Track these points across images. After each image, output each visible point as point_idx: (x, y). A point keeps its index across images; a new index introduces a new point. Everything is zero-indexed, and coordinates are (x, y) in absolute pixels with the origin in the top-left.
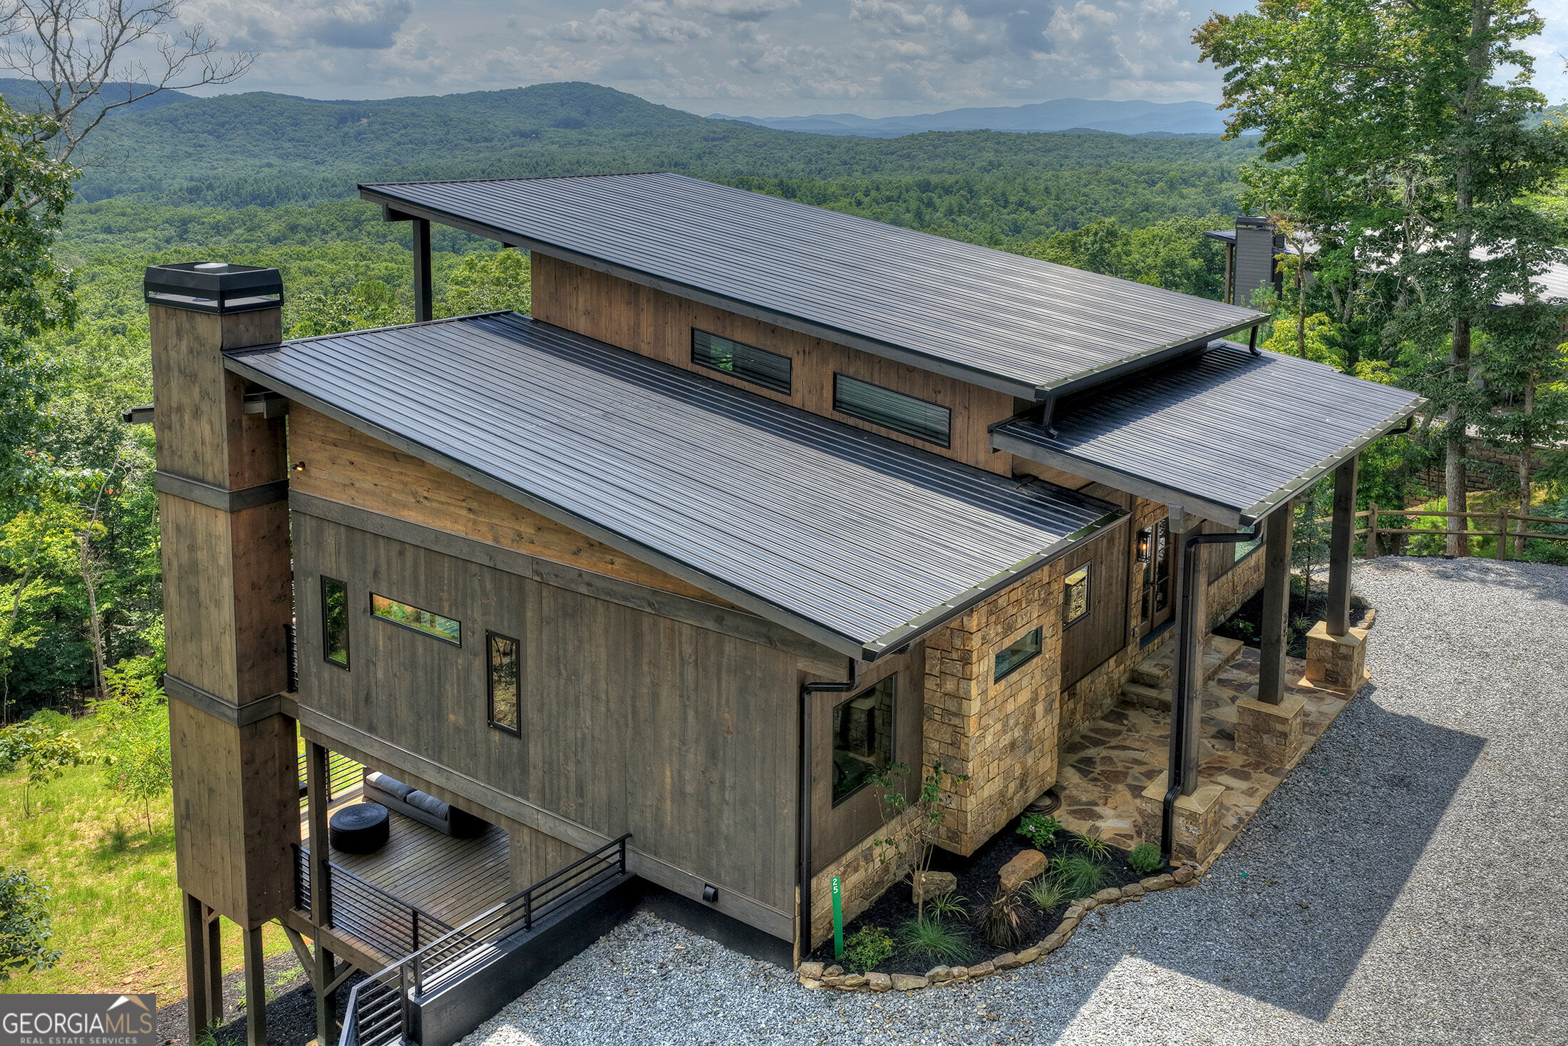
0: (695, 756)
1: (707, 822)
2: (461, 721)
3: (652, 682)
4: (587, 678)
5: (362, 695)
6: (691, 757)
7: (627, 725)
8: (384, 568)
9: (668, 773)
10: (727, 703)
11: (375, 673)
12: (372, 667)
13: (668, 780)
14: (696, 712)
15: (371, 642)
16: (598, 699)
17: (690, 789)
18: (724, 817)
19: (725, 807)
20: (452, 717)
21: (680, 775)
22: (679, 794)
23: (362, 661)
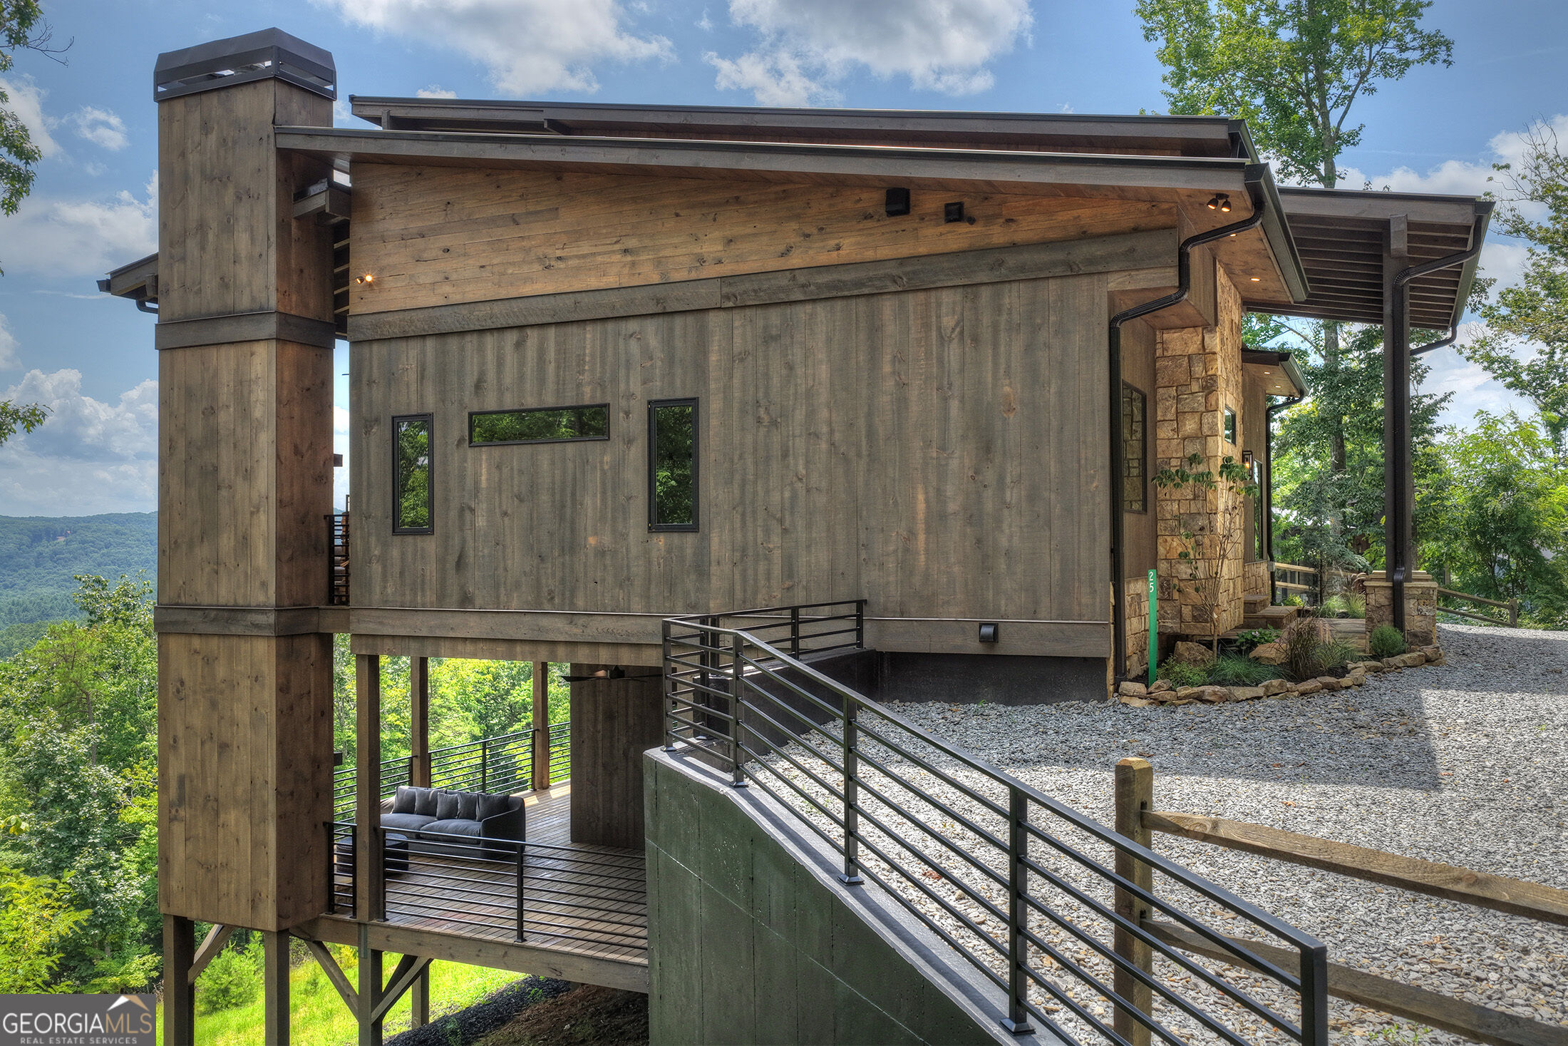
0: (960, 460)
1: (979, 541)
2: (607, 540)
3: (897, 384)
4: (800, 415)
5: (452, 559)
6: (954, 464)
7: (859, 455)
8: (491, 375)
9: (921, 497)
10: (1008, 373)
11: (473, 523)
12: (468, 515)
13: (921, 506)
14: (962, 401)
15: (469, 482)
16: (817, 436)
17: (952, 507)
18: (1005, 526)
19: (1006, 512)
20: (592, 541)
21: (939, 491)
22: (938, 518)
23: (453, 514)
